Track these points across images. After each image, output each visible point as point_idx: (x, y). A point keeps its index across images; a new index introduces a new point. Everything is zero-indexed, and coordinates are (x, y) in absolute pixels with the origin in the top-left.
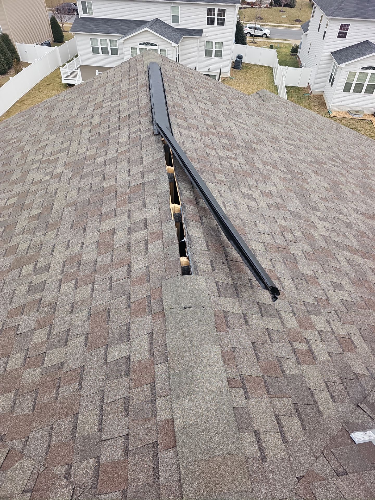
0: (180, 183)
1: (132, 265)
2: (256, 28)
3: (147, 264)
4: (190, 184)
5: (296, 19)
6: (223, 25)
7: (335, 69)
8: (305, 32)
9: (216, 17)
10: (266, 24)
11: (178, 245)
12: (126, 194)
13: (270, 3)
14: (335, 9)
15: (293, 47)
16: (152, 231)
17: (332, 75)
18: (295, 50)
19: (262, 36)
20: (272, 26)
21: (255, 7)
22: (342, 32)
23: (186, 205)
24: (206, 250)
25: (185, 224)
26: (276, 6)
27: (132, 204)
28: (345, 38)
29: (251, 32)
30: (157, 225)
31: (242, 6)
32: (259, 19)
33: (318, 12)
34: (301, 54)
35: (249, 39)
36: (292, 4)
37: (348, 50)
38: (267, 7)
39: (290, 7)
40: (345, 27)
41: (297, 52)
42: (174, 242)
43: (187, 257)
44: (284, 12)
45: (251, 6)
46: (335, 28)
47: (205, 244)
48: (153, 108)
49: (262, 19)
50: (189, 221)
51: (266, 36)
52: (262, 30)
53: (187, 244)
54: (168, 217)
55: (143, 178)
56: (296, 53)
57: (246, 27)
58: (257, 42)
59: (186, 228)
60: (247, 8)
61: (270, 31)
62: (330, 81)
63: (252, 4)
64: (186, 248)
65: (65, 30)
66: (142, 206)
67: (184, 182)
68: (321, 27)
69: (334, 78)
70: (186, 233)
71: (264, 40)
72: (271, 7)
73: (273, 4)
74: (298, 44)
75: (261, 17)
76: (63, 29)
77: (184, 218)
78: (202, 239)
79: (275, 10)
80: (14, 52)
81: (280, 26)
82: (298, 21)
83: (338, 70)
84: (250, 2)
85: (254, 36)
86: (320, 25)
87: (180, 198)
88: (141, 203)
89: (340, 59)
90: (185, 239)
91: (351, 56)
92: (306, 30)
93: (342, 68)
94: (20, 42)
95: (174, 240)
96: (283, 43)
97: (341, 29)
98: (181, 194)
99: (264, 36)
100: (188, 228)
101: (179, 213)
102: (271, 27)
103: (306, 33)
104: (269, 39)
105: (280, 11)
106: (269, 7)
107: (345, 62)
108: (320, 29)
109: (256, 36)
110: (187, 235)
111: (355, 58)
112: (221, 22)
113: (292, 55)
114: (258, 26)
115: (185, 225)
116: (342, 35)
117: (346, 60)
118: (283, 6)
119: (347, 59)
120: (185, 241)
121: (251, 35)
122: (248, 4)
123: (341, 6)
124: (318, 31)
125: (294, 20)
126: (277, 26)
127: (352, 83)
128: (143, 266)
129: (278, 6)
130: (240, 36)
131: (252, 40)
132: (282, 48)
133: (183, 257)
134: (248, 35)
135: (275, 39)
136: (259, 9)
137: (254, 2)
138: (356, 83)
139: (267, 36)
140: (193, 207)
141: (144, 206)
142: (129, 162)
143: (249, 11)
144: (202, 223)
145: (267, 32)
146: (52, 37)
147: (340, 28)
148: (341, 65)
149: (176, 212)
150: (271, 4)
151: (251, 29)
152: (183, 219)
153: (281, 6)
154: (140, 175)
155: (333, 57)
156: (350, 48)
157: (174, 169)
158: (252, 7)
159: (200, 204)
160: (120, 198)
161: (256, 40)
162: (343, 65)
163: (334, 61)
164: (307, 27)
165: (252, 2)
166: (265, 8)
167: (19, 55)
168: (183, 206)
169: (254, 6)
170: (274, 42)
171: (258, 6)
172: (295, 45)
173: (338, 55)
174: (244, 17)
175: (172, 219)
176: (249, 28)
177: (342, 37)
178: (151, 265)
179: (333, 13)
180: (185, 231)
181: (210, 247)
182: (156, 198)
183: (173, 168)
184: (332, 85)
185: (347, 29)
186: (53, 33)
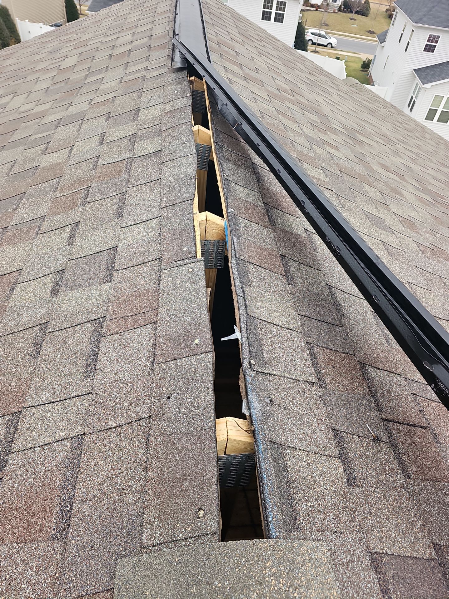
0: (225, 165)
1: (26, 420)
2: (320, 35)
3: (78, 430)
4: (251, 172)
5: (368, 30)
6: (282, 22)
7: (417, 90)
8: (381, 43)
9: (274, 11)
10: (332, 32)
11: (209, 359)
12: (81, 182)
13: (338, 7)
14: (424, 15)
15: (364, 62)
16: (127, 291)
17: (412, 97)
18: (366, 66)
19: (326, 46)
20: (340, 35)
21: (319, 11)
22: (430, 45)
23: (241, 220)
24: (313, 383)
25: (236, 276)
26: (345, 12)
27: (88, 206)
28: (433, 52)
29: (312, 39)
30: (147, 272)
31: (304, 8)
32: (323, 26)
33: (401, 18)
34: (373, 71)
35: (310, 47)
36: (366, 12)
37: (435, 68)
38: (334, 12)
39: (362, 15)
40: (434, 39)
41: (369, 68)
42: (197, 341)
43: (243, 417)
44: (355, 20)
45: (315, 9)
46: (422, 39)
47: (307, 356)
48: (178, 35)
49: (327, 25)
50: (251, 268)
51: (331, 46)
52: (327, 38)
53: (245, 355)
54: (185, 249)
55: (131, 149)
56: (367, 69)
57: (308, 32)
58: (320, 52)
59: (240, 292)
60: (310, 10)
61: (336, 41)
62: (409, 106)
63: (317, 7)
64: (241, 376)
65: (82, 12)
66: (113, 213)
67: (235, 164)
68: (403, 36)
69: (414, 101)
70: (242, 309)
71: (328, 50)
72: (339, 12)
73: (342, 9)
74: (371, 57)
75: (328, 23)
76: (80, 12)
77: (234, 259)
78: (294, 334)
79: (344, 16)
80: (14, 31)
81: (348, 36)
82: (371, 32)
83: (422, 91)
84: (315, 4)
85: (317, 44)
86: (402, 34)
87: (226, 199)
88: (112, 204)
89: (424, 78)
90: (237, 335)
91: (439, 76)
92: (383, 41)
93: (426, 89)
94: (23, 19)
95: (194, 337)
96: (352, 57)
97: (428, 41)
98: (228, 189)
99: (328, 45)
100: (247, 290)
101: (218, 242)
102: (338, 37)
103: (383, 44)
104: (335, 50)
105: (351, 19)
106: (337, 13)
107: (432, 82)
108: (401, 40)
109: (319, 45)
110: (243, 317)
111: (443, 79)
112: (279, 18)
113: (362, 71)
114: (323, 33)
115: (237, 281)
116: (430, 49)
117: (433, 80)
118: (354, 12)
119: (433, 78)
120: (237, 340)
121: (314, 44)
122: (312, 6)
123: (431, 12)
124: (400, 41)
125: (367, 31)
126: (346, 36)
127: (437, 110)
128: (63, 435)
129: (348, 13)
130: (301, 41)
131: (314, 48)
132: (350, 62)
133: (231, 420)
134: (310, 43)
135: (341, 51)
136: (326, 14)
137: (319, 4)
138: (442, 111)
139: (333, 46)
140: (261, 228)
141: (120, 214)
142: (108, 119)
143: (312, 15)
144: (289, 278)
145: (333, 41)
146: (64, 19)
147: (428, 39)
148: (426, 86)
149: (209, 238)
150: (340, 9)
151: (314, 36)
152: (232, 262)
153: (351, 12)
154: (126, 142)
155: (416, 75)
156: (438, 66)
157: (213, 133)
158: (317, 10)
159: (278, 222)
160: (64, 192)
161: (319, 49)
162: (428, 86)
163: (418, 80)
164: (384, 37)
165: (317, 5)
166: (332, 12)
167: (20, 36)
168: (233, 221)
169: (319, 9)
170: (341, 55)
171: (324, 10)
172: (367, 59)
173: (423, 73)
174: (306, 21)
175: (196, 257)
176: (312, 34)
177: (429, 52)
178: (94, 437)
179: (421, 19)
180: (237, 302)
181: (325, 370)
182: (155, 195)
183: (210, 132)
184: (411, 110)
185: (436, 42)
186: (66, 14)
